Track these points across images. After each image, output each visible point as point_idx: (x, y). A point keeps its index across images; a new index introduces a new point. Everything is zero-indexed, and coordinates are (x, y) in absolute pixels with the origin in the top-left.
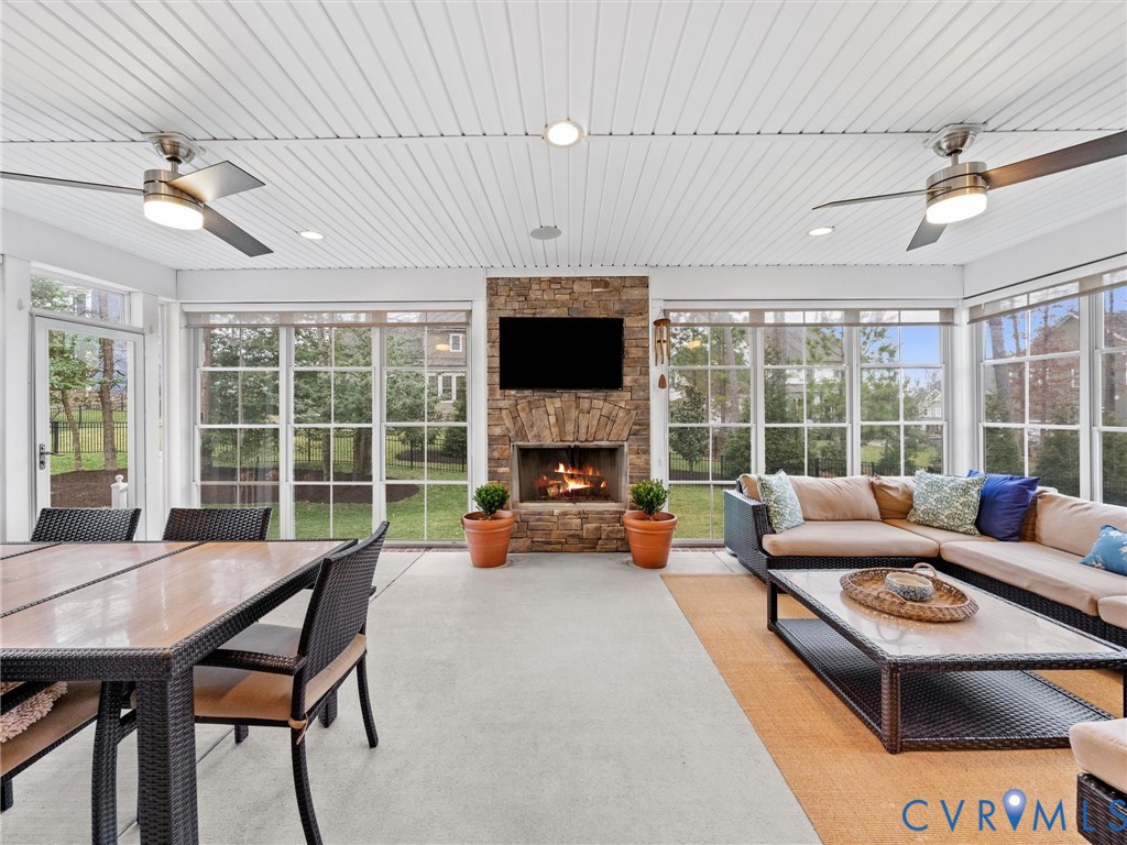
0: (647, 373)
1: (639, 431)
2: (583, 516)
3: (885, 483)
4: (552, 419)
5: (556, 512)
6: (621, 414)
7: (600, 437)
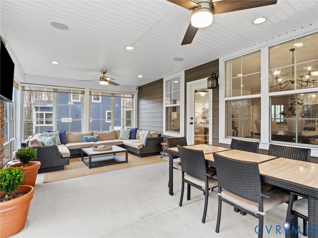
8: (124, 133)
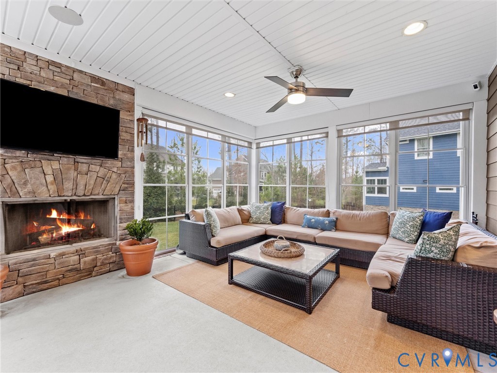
0: (133, 151)
1: (127, 188)
2: (81, 253)
3: (243, 208)
4: (50, 178)
5: (53, 255)
6: (114, 176)
7: (97, 192)
8: (401, 223)
